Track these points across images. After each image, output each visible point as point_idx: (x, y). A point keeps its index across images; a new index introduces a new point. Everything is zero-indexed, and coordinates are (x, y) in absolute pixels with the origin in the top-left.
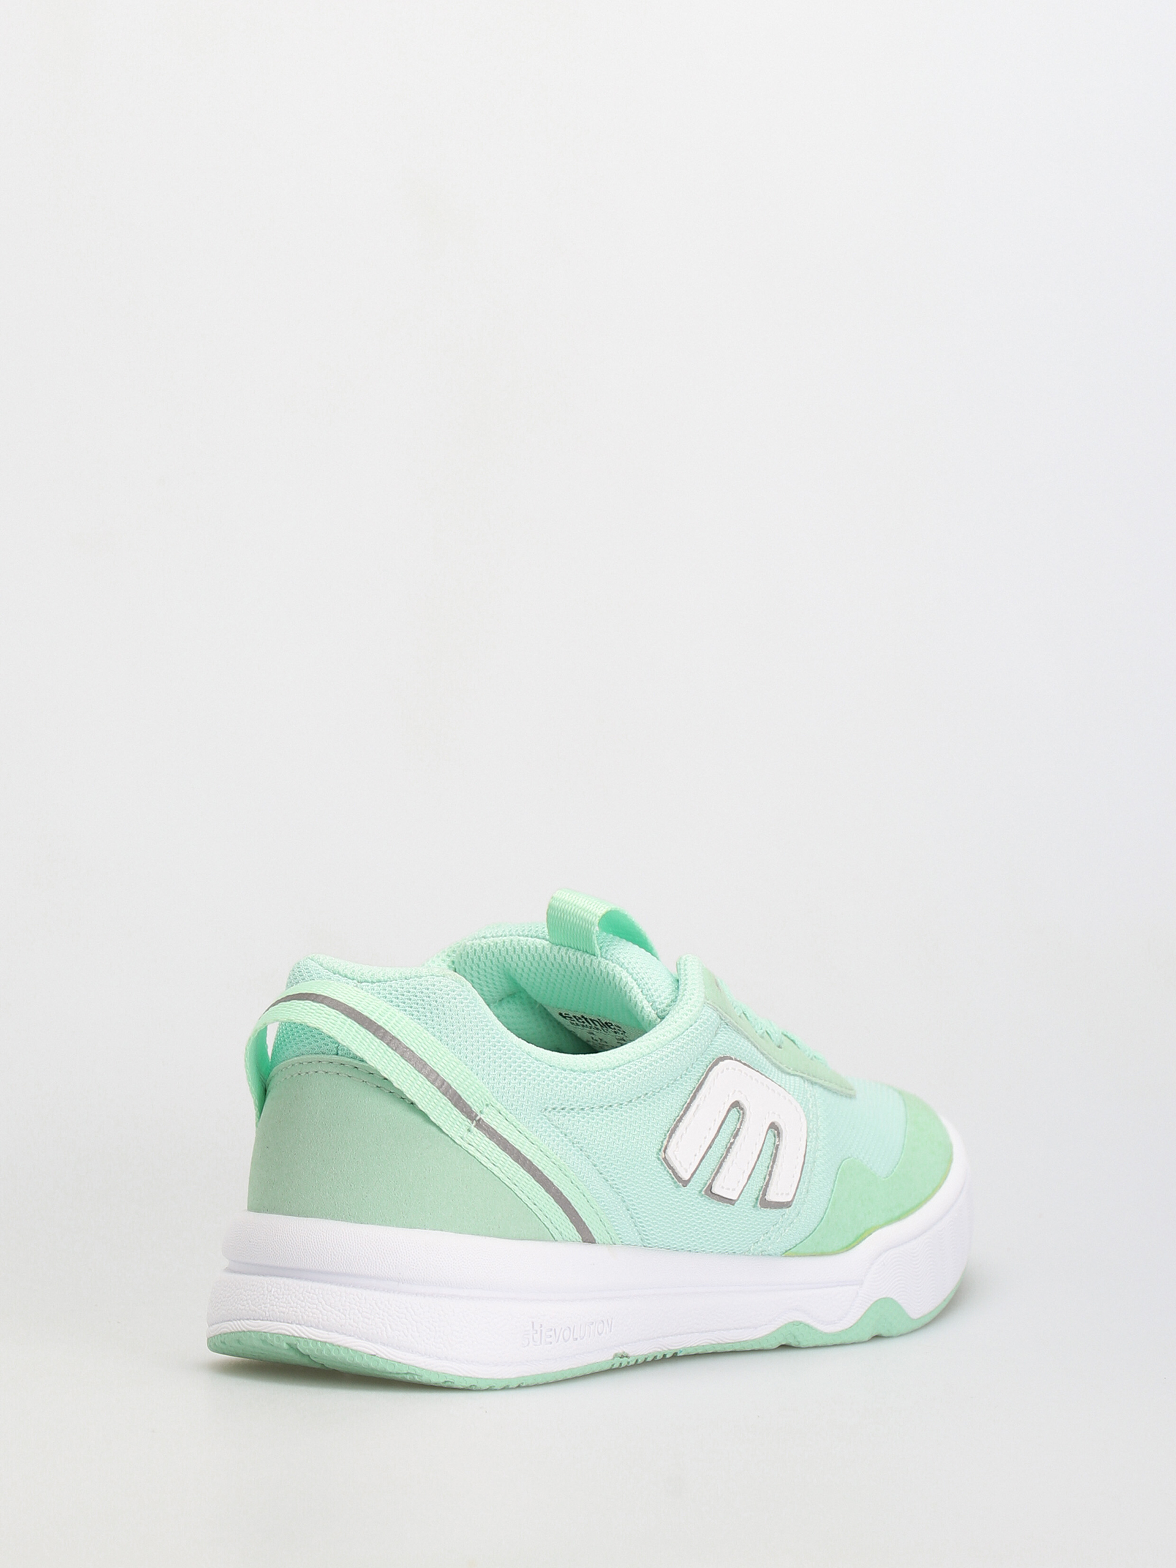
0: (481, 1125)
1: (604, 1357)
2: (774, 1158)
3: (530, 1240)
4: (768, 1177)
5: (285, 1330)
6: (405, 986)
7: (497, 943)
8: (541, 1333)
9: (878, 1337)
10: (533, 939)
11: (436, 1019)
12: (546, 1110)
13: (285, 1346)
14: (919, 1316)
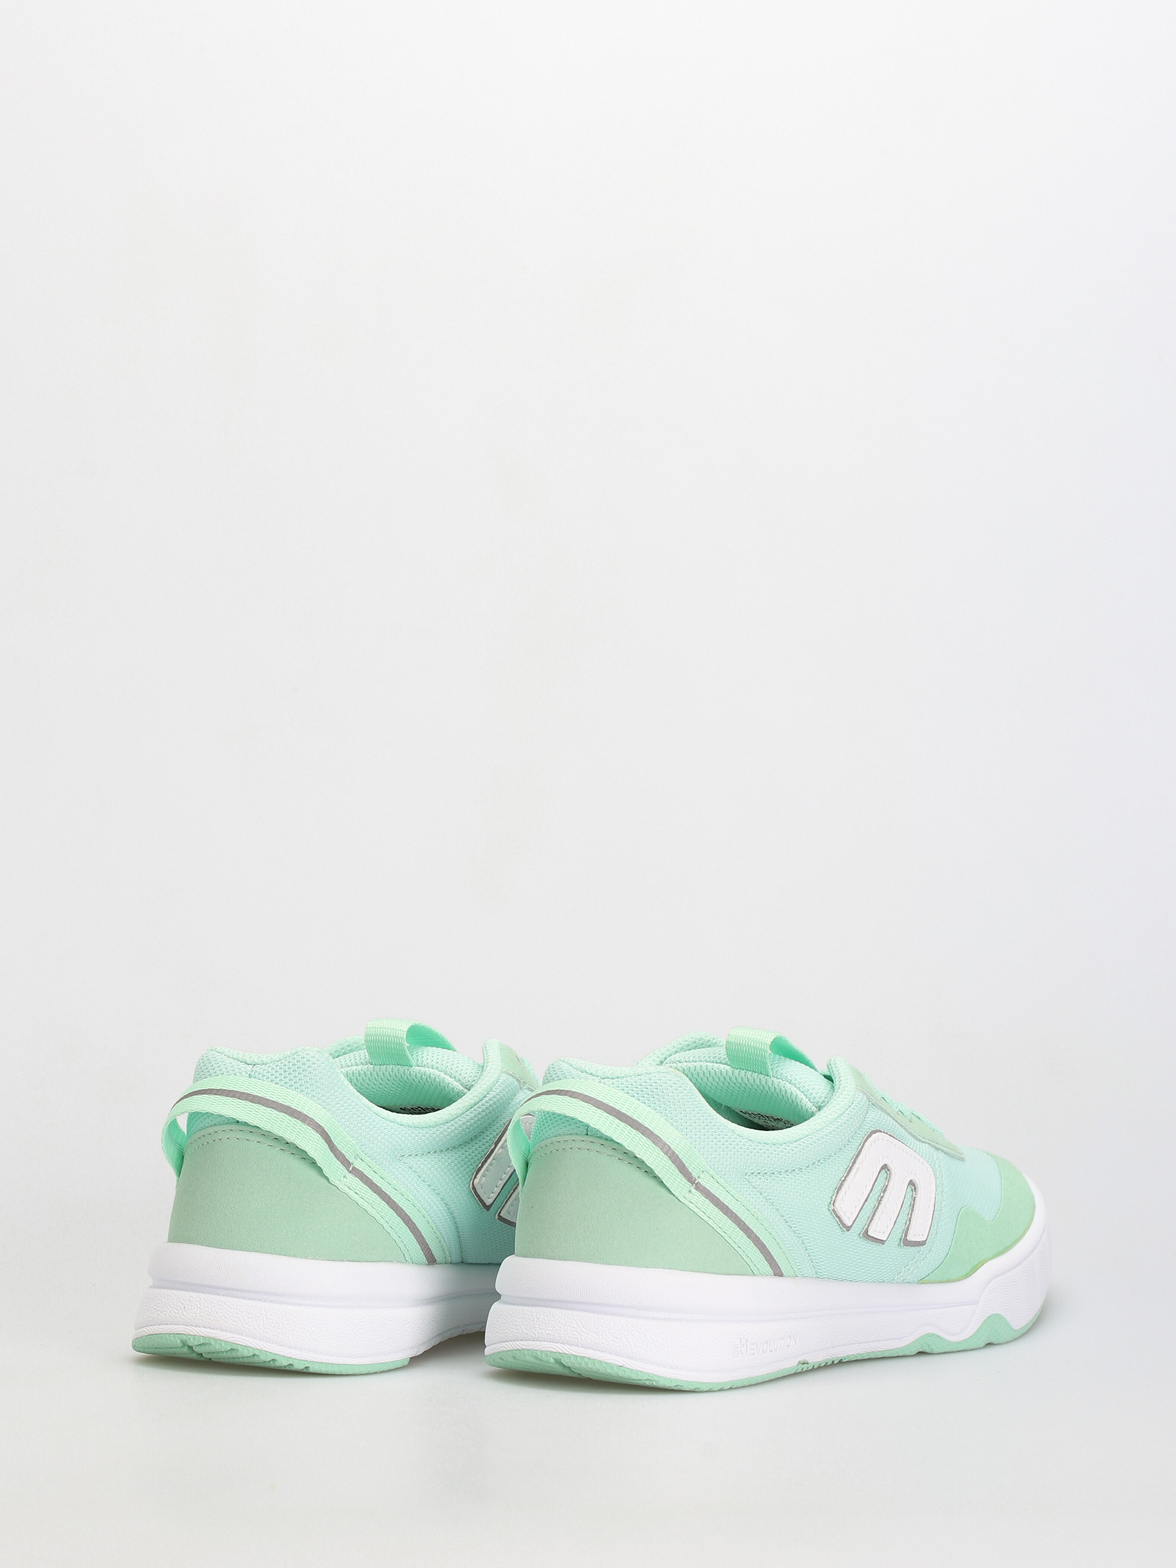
0: (699, 1187)
1: (791, 1365)
2: (912, 1207)
3: (736, 1275)
4: (908, 1222)
5: (551, 1348)
6: (638, 1081)
7: (690, 1068)
8: (747, 1346)
9: (989, 1344)
10: (718, 1065)
11: (663, 1106)
12: (746, 1174)
13: (552, 1360)
14: (1019, 1328)
